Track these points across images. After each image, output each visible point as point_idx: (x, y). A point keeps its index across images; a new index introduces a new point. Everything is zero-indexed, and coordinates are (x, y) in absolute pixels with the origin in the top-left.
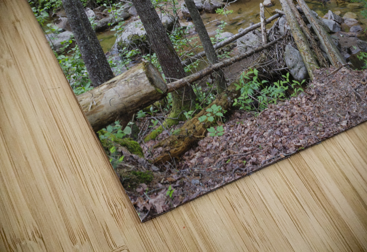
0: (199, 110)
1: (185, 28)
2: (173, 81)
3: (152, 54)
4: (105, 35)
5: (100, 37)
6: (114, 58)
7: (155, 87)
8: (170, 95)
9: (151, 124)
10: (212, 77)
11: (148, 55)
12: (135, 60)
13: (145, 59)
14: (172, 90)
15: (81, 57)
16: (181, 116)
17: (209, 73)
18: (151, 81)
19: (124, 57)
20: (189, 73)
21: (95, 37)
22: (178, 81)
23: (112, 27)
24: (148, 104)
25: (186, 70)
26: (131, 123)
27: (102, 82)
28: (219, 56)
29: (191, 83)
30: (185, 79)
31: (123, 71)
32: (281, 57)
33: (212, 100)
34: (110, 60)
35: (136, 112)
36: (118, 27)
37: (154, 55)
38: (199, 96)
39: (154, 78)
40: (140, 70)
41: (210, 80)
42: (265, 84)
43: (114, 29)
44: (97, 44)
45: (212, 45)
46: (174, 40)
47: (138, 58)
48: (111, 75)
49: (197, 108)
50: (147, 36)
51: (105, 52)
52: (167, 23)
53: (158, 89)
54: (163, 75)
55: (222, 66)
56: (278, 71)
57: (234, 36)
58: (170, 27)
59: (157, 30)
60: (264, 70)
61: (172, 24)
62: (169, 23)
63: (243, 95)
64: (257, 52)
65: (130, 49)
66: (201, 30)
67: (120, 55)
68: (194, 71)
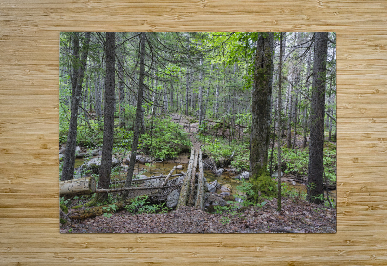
0: (105, 204)
1: (122, 167)
2: (100, 189)
3: (97, 175)
4: (79, 160)
5: (76, 161)
6: (78, 171)
7: (90, 189)
8: (95, 194)
9: (78, 203)
10: (121, 193)
11: (95, 174)
12: (87, 175)
13: (93, 176)
14: (97, 193)
15: (62, 166)
16: (95, 204)
17: (122, 190)
18: (90, 186)
19: (82, 172)
20: (111, 188)
21: (74, 160)
22: (103, 190)
23: (85, 157)
24: (81, 195)
25: (110, 186)
26: (69, 200)
27: (66, 179)
28: (132, 185)
29: (109, 192)
30: (107, 190)
31: (78, 177)
32: (167, 194)
33: (115, 202)
34: (75, 171)
35: (75, 196)
36: (88, 158)
37: (98, 175)
38: (109, 199)
39: (92, 185)
40: (88, 180)
41: (120, 194)
42: (148, 204)
43: (85, 159)
44: (73, 163)
45: (132, 179)
46: (113, 171)
47: (89, 174)
48: (72, 178)
49: (105, 203)
50: (100, 166)
51: (75, 167)
52: (114, 163)
53: (91, 190)
54: (97, 185)
55: (130, 190)
56: (160, 201)
57: (147, 178)
58: (115, 165)
59: (107, 165)
60: (152, 198)
61: (117, 164)
62: (115, 163)
63: (132, 205)
64: (155, 188)
65: (88, 169)
66: (131, 170)
67: (81, 171)
68: (114, 187)
